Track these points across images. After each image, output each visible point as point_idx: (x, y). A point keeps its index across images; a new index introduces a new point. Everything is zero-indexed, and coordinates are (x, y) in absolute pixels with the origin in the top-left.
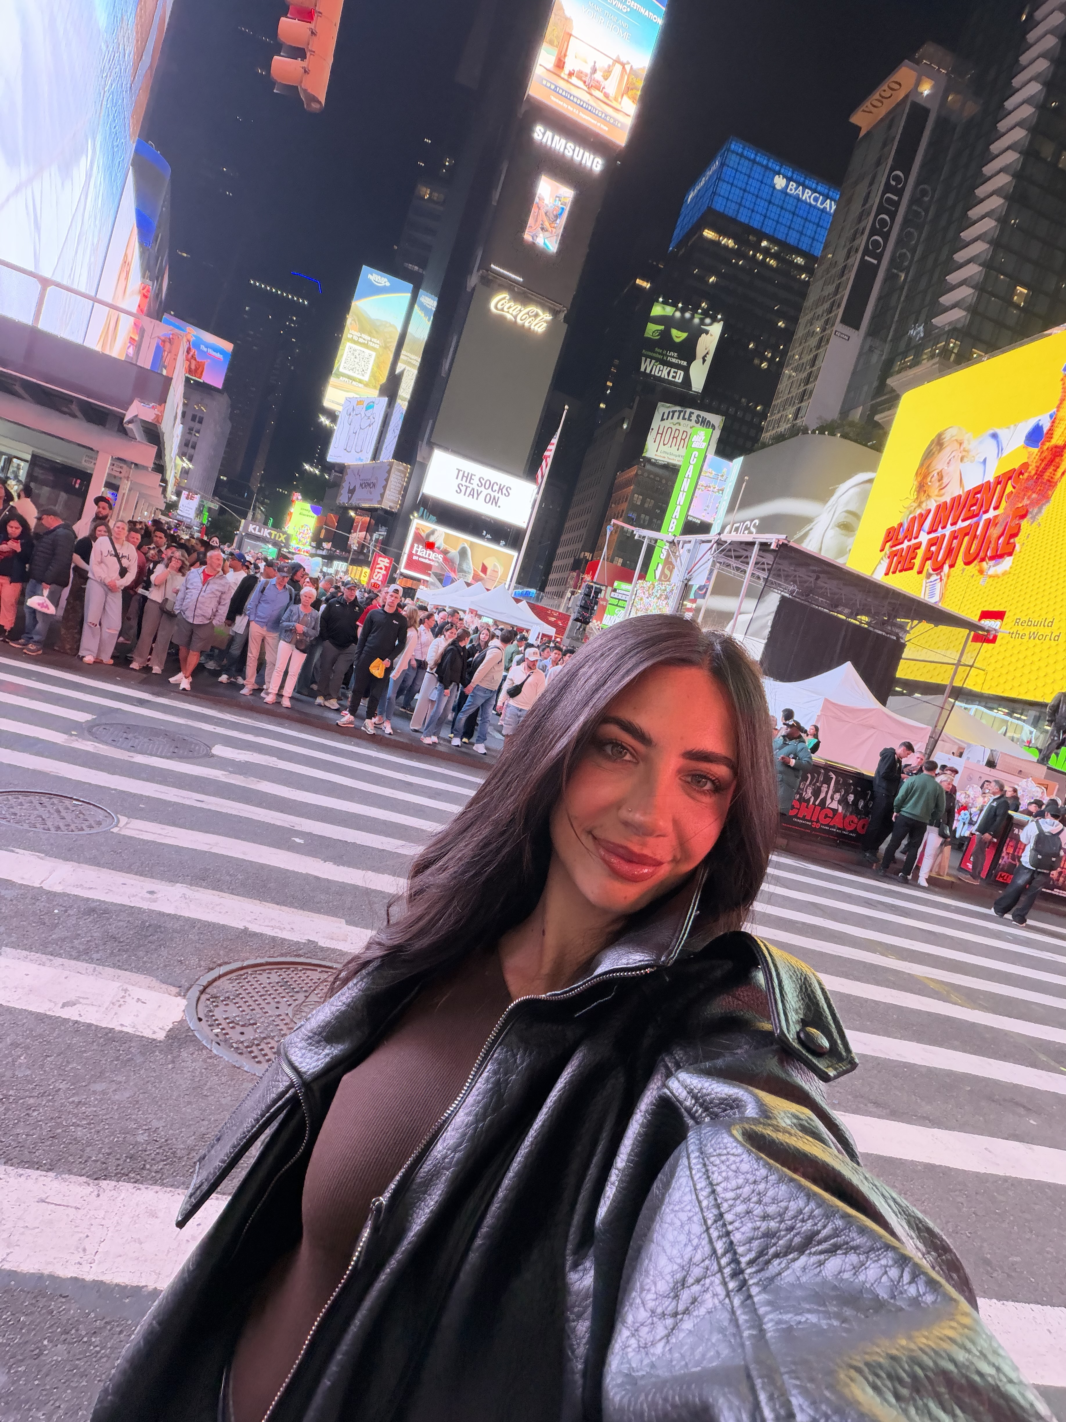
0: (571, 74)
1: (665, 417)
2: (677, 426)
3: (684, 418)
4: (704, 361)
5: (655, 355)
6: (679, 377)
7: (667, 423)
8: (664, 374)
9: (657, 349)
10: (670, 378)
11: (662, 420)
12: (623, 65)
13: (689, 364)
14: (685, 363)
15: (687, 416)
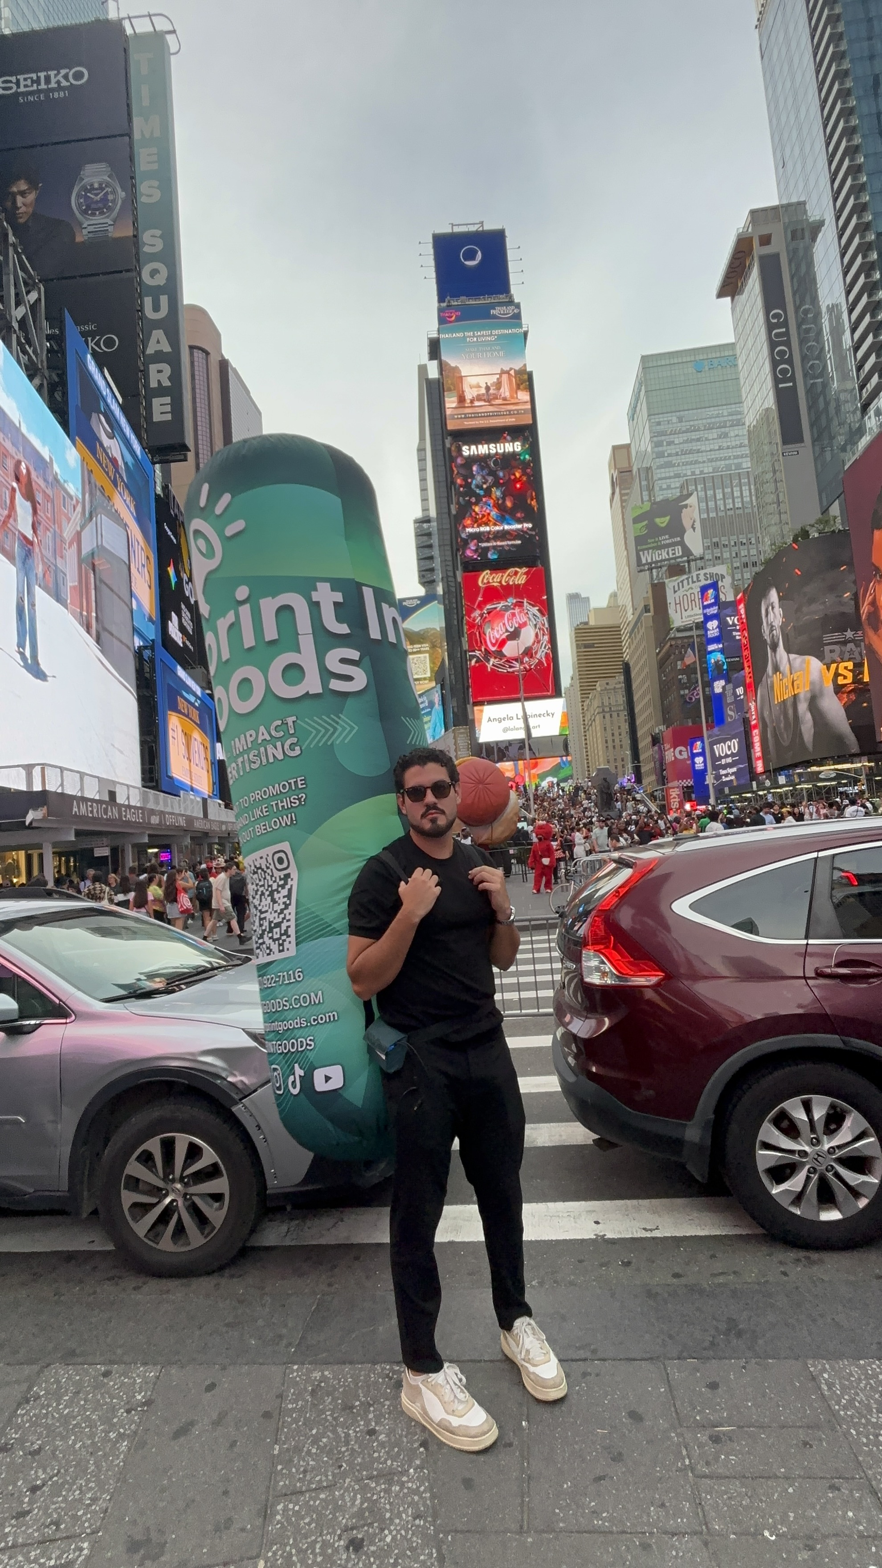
0: (472, 401)
1: (676, 589)
2: (691, 591)
3: (693, 582)
4: (694, 529)
5: (649, 546)
6: (679, 551)
7: (680, 593)
8: (664, 555)
9: (649, 541)
10: (671, 556)
11: (675, 592)
12: (508, 372)
13: (682, 538)
14: (679, 539)
15: (695, 579)
